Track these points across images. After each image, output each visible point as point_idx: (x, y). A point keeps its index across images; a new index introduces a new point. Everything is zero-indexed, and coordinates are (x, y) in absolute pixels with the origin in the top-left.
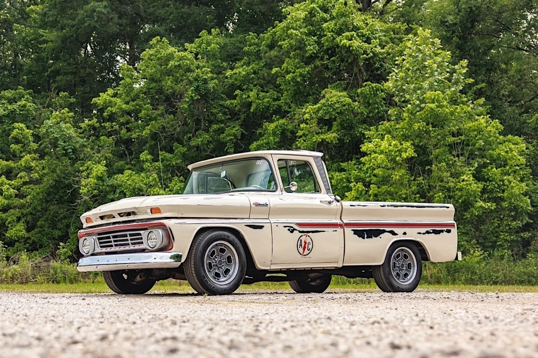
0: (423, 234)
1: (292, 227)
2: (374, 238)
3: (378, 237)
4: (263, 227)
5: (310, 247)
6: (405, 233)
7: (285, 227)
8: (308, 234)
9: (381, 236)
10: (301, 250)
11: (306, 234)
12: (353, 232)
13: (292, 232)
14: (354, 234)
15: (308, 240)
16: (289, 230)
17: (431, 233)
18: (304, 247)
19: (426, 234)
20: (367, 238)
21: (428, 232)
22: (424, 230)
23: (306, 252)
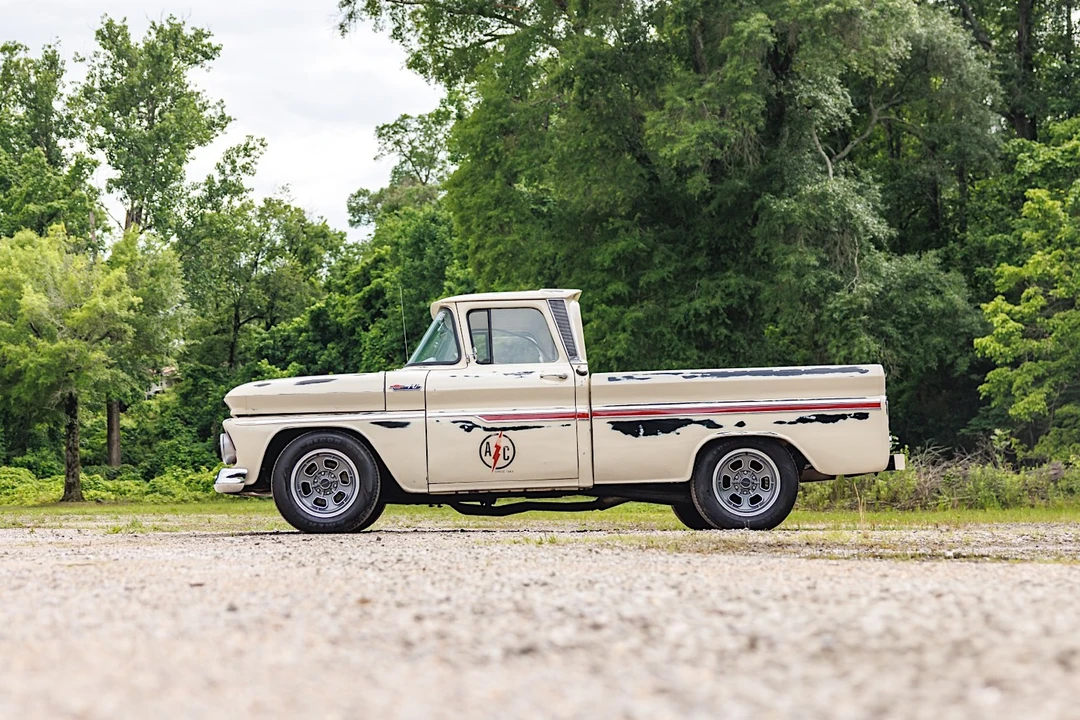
0: (790, 423)
1: (471, 422)
2: (661, 436)
3: (673, 434)
4: (407, 424)
5: (509, 453)
6: (741, 424)
7: (454, 422)
8: (504, 433)
9: (678, 430)
10: (489, 460)
11: (499, 432)
12: (611, 426)
13: (469, 430)
14: (613, 428)
15: (504, 443)
16: (462, 427)
17: (811, 421)
18: (496, 456)
19: (799, 424)
20: (644, 435)
21: (802, 420)
22: (794, 416)
23: (501, 462)
